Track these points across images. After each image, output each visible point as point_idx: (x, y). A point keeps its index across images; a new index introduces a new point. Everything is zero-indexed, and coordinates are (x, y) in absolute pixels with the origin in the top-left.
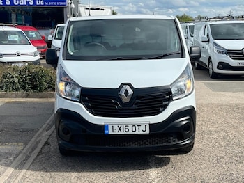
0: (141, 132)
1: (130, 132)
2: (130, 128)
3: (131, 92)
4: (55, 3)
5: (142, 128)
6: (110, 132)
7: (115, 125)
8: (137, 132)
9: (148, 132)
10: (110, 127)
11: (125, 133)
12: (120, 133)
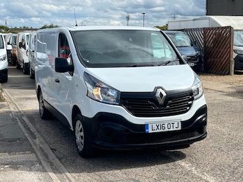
0: (175, 129)
1: (166, 130)
2: (166, 126)
3: (164, 94)
5: (176, 125)
6: (150, 131)
7: (154, 124)
8: (171, 129)
9: (180, 128)
10: (150, 126)
11: (162, 130)
12: (158, 131)
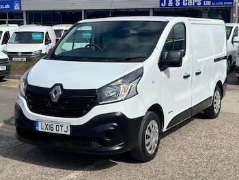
0: (63, 133)
2: (55, 127)
3: (60, 92)
4: (222, 3)
5: (64, 128)
8: (60, 132)
9: (68, 133)
11: (50, 131)
12: (46, 131)
